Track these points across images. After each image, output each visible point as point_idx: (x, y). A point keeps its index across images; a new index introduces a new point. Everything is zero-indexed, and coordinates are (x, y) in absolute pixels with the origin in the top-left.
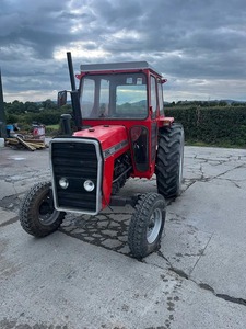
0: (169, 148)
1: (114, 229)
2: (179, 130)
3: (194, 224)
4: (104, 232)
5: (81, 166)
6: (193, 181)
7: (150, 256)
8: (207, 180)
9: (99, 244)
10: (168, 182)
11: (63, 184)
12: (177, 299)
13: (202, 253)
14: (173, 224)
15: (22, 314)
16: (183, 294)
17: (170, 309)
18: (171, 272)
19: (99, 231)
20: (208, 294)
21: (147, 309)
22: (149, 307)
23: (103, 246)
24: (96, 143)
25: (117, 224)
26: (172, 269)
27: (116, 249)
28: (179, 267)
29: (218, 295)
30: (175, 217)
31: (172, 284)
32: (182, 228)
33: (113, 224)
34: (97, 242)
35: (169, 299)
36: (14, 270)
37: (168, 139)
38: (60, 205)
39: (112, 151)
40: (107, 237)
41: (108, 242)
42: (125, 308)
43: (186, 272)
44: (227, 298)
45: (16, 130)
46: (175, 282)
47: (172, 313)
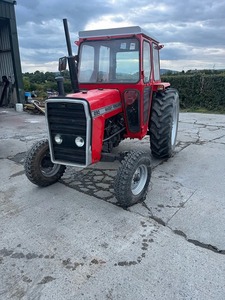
0: (162, 111)
1: (108, 182)
2: (173, 94)
3: (180, 181)
4: (98, 185)
5: (73, 125)
6: (188, 144)
7: (135, 206)
8: (202, 143)
9: (92, 194)
10: (160, 143)
11: (58, 140)
12: (152, 241)
13: (182, 205)
14: (162, 180)
15: (19, 246)
16: (157, 238)
17: (143, 249)
18: (151, 220)
19: (94, 184)
20: (181, 239)
21: (123, 247)
22: (126, 246)
23: (95, 196)
24: (85, 103)
25: (110, 179)
26: (152, 217)
27: (106, 199)
28: (159, 216)
29: (190, 241)
30: (164, 174)
31: (150, 229)
32: (169, 184)
33: (107, 178)
34: (91, 193)
35: (144, 240)
36: (18, 211)
37: (161, 103)
38: (56, 159)
39: (102, 111)
40: (100, 188)
41: (100, 193)
42: (105, 246)
43: (165, 220)
44: (197, 243)
45: (33, 96)
46: (153, 228)
47: (144, 251)
